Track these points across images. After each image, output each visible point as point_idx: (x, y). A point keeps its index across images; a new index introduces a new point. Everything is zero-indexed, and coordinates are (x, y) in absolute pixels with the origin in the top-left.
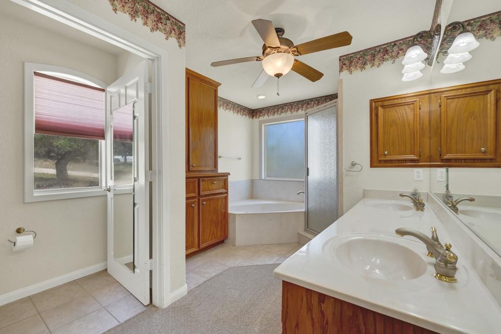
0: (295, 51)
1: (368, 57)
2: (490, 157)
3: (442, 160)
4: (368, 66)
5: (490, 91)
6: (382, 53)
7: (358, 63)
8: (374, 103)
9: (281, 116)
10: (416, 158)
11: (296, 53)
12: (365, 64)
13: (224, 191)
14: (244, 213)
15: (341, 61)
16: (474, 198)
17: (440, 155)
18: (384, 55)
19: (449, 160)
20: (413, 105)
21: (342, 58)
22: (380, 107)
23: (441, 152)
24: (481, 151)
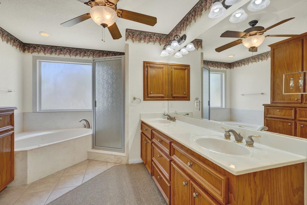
0: (120, 13)
1: (142, 36)
2: (186, 96)
3: (172, 97)
4: (142, 41)
5: (186, 69)
6: (149, 37)
7: (137, 37)
8: (145, 64)
9: (58, 57)
10: (164, 96)
11: (119, 15)
12: (141, 39)
13: (10, 127)
14: (37, 147)
15: (127, 32)
16: (189, 114)
17: (172, 95)
18: (150, 38)
19: (174, 97)
20: (162, 69)
21: (128, 30)
22: (149, 67)
23: (172, 93)
24: (184, 94)
